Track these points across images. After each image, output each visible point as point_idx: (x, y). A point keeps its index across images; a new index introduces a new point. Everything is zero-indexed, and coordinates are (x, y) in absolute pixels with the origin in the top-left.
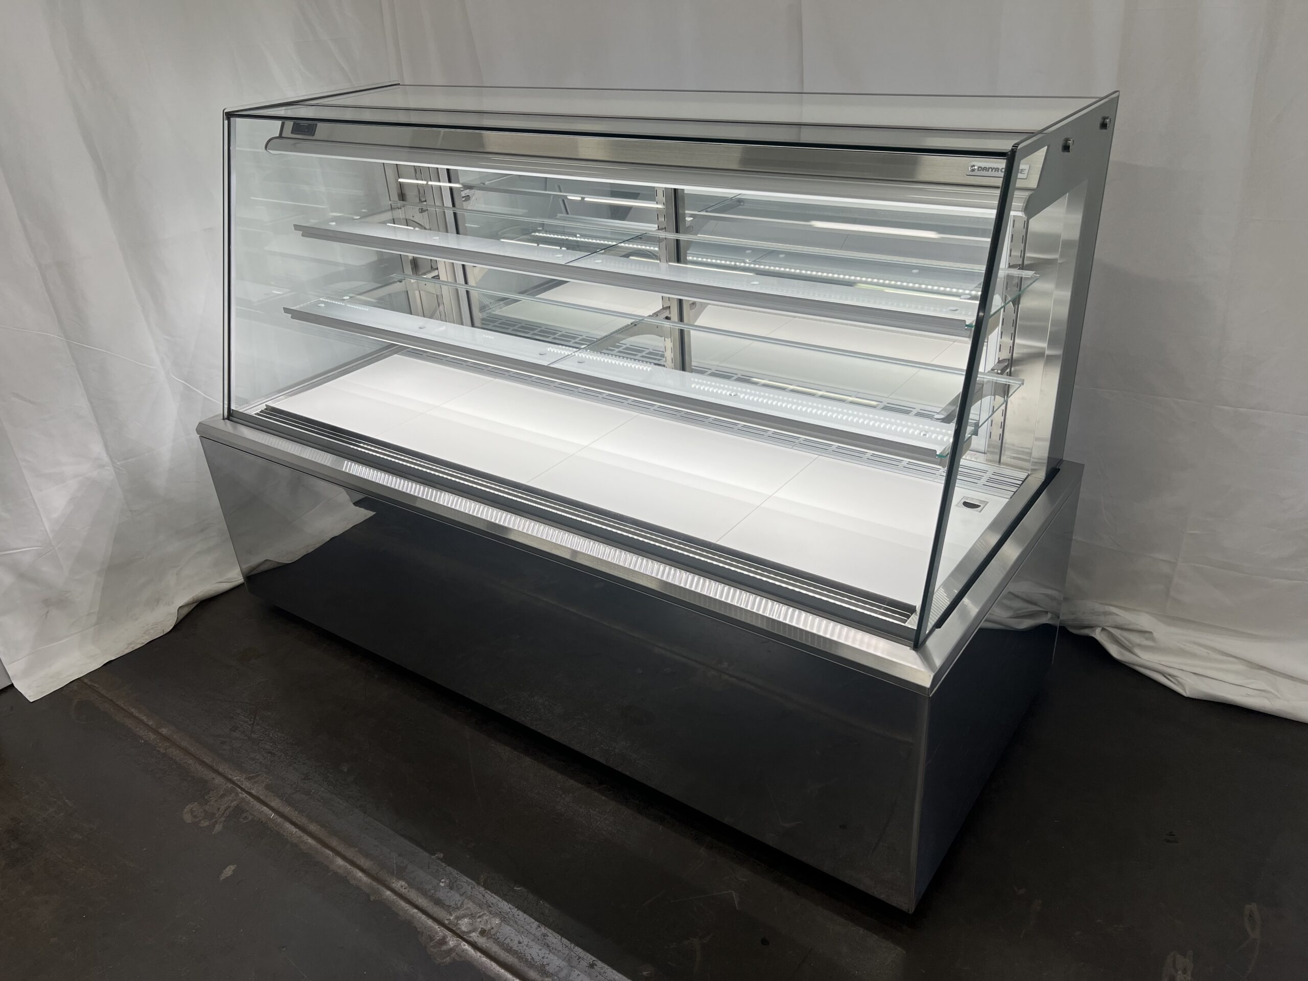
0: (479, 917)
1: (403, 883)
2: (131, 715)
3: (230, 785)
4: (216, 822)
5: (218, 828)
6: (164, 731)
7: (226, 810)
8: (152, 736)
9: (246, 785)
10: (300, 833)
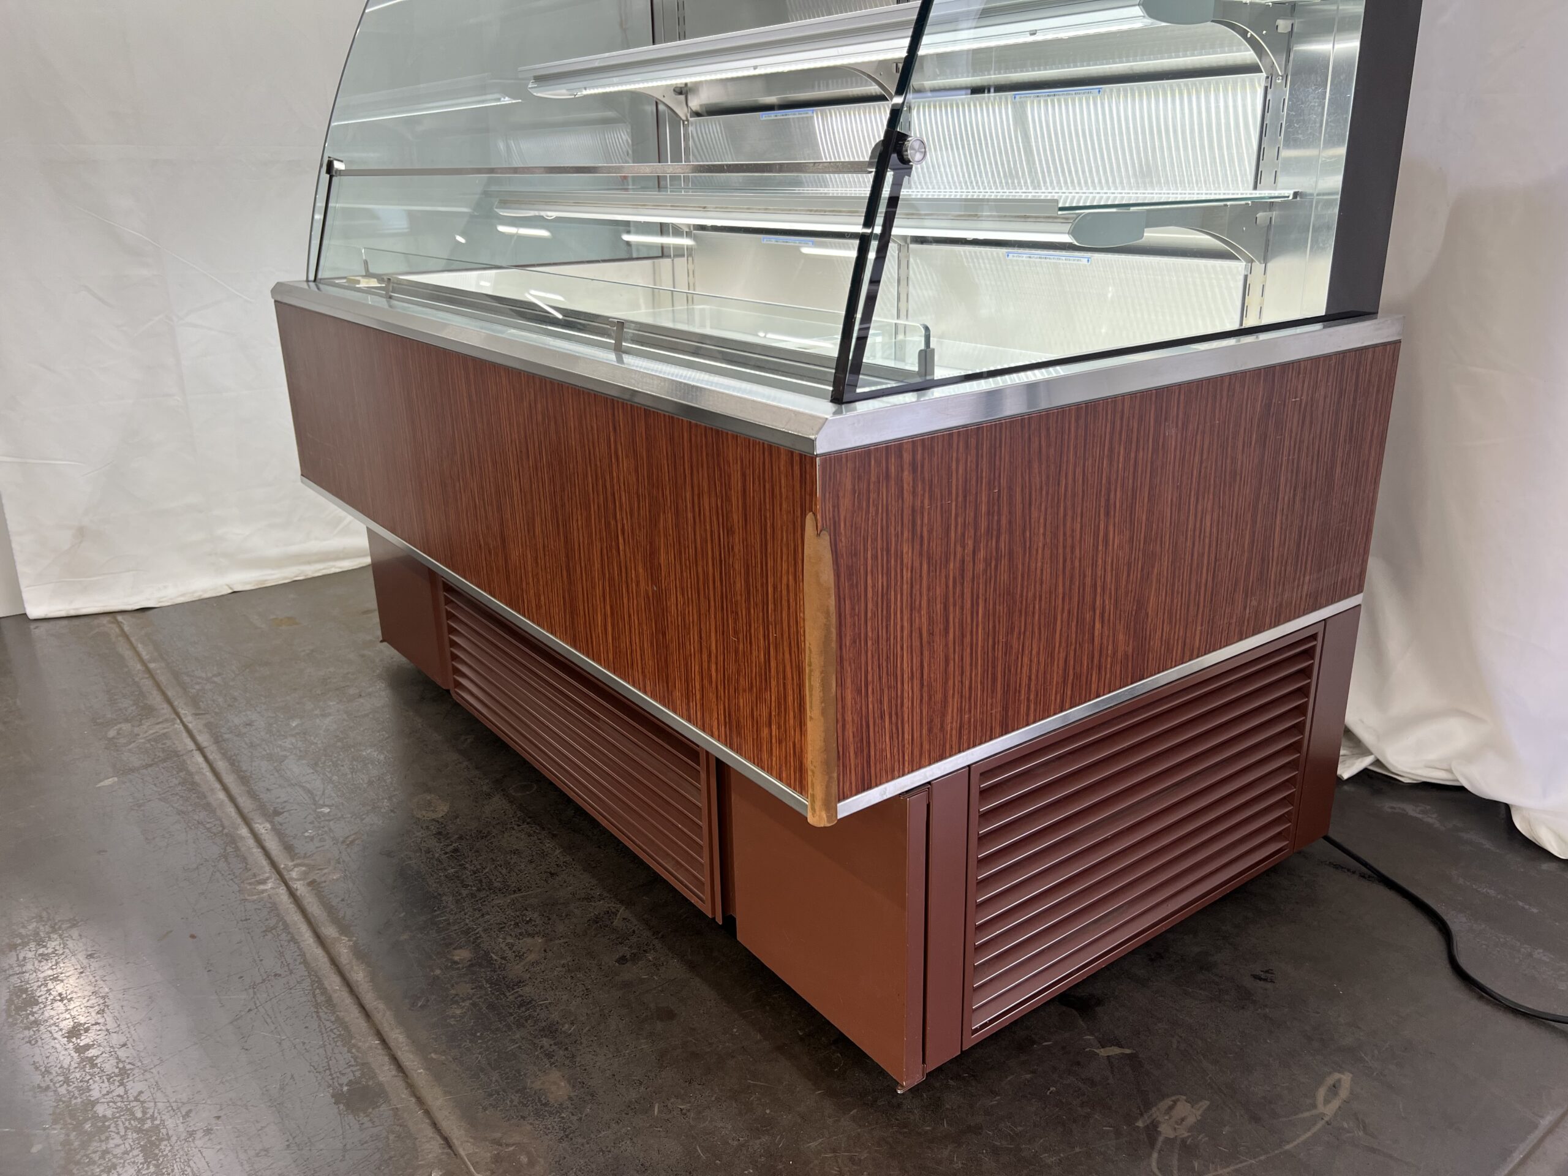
0: (319, 869)
1: (268, 826)
2: (134, 648)
3: (174, 716)
4: (134, 742)
5: (133, 745)
6: (152, 666)
7: (153, 734)
8: (139, 667)
9: (188, 718)
10: (204, 765)
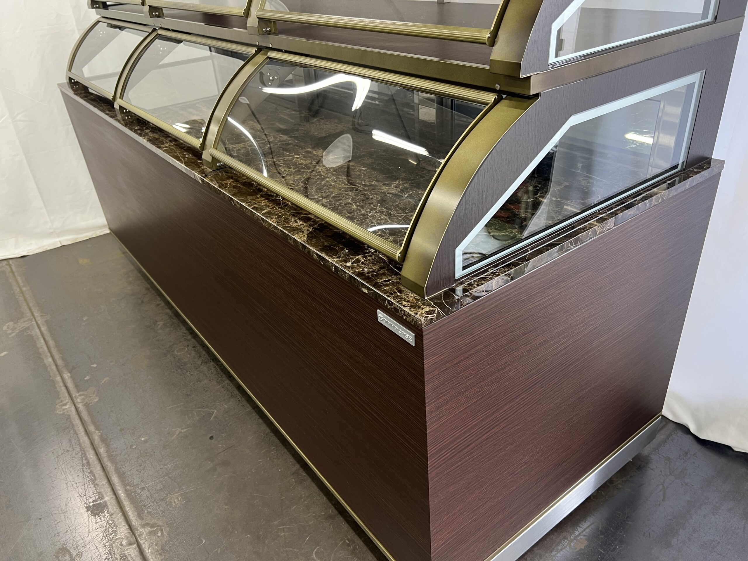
0: (90, 397)
1: (69, 375)
2: (17, 280)
3: (32, 317)
4: (14, 332)
5: (13, 334)
6: (23, 289)
7: (23, 327)
8: (18, 290)
9: (38, 318)
10: (44, 343)
